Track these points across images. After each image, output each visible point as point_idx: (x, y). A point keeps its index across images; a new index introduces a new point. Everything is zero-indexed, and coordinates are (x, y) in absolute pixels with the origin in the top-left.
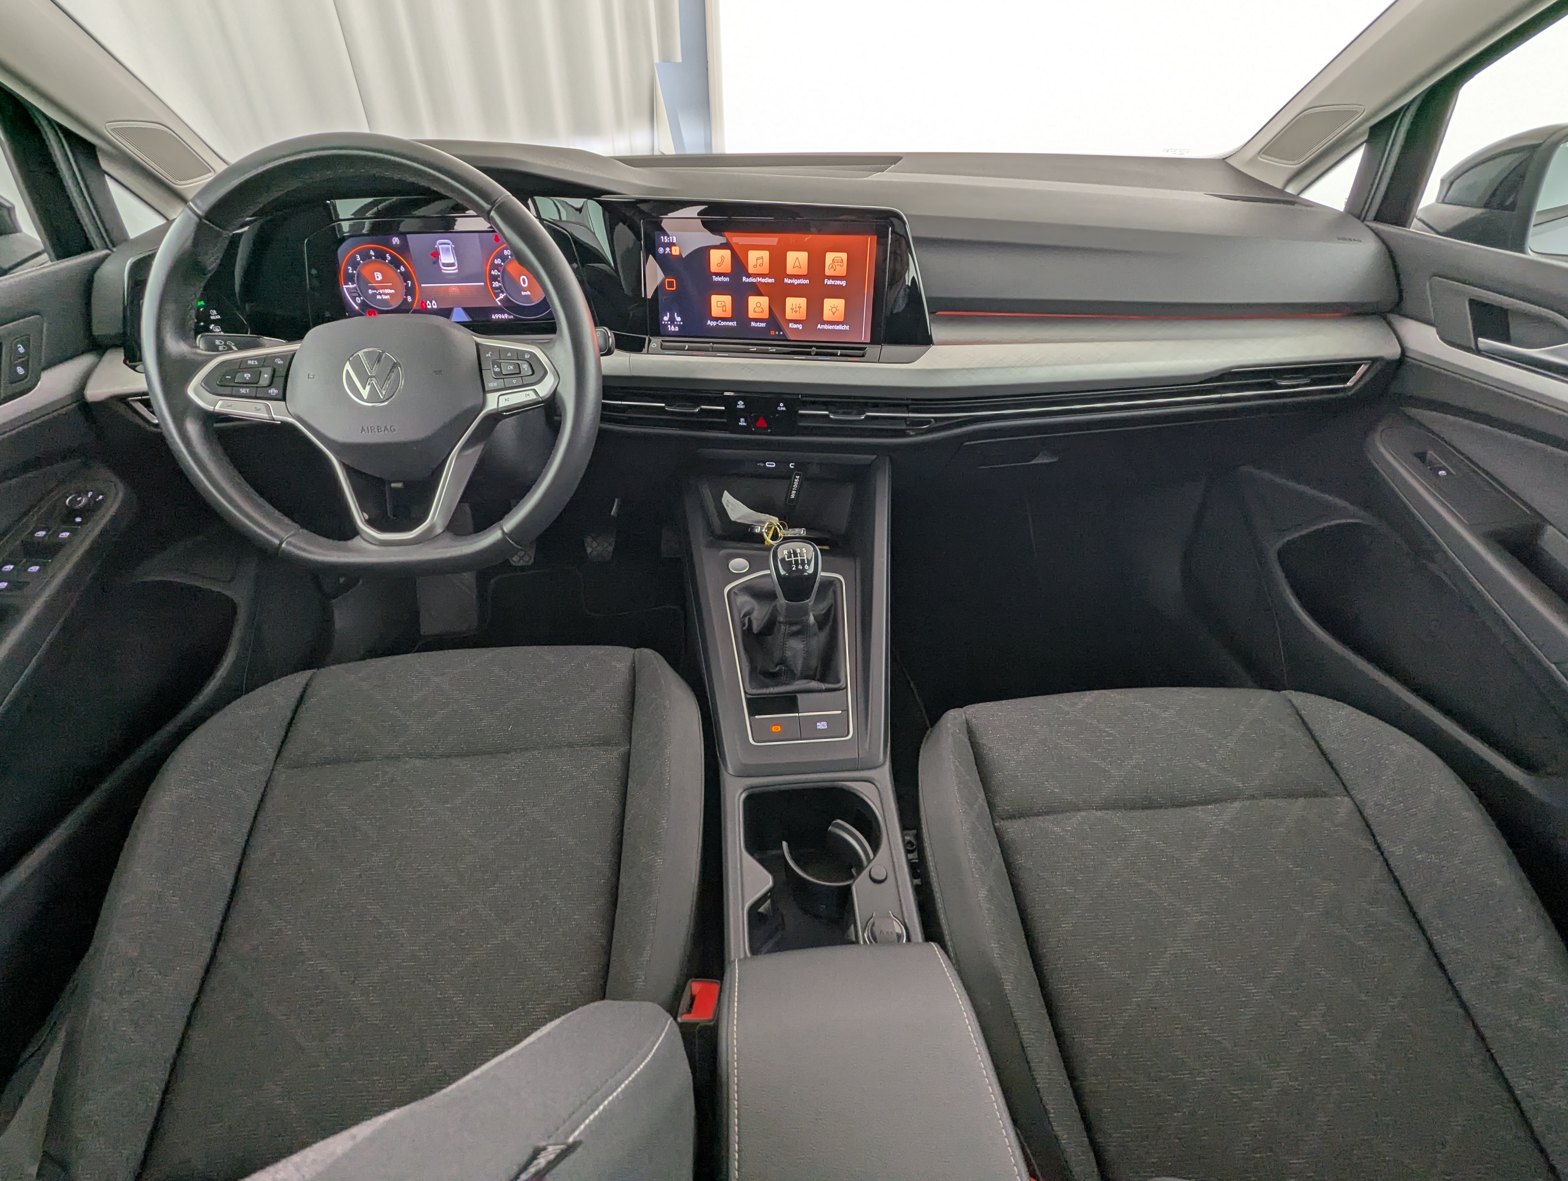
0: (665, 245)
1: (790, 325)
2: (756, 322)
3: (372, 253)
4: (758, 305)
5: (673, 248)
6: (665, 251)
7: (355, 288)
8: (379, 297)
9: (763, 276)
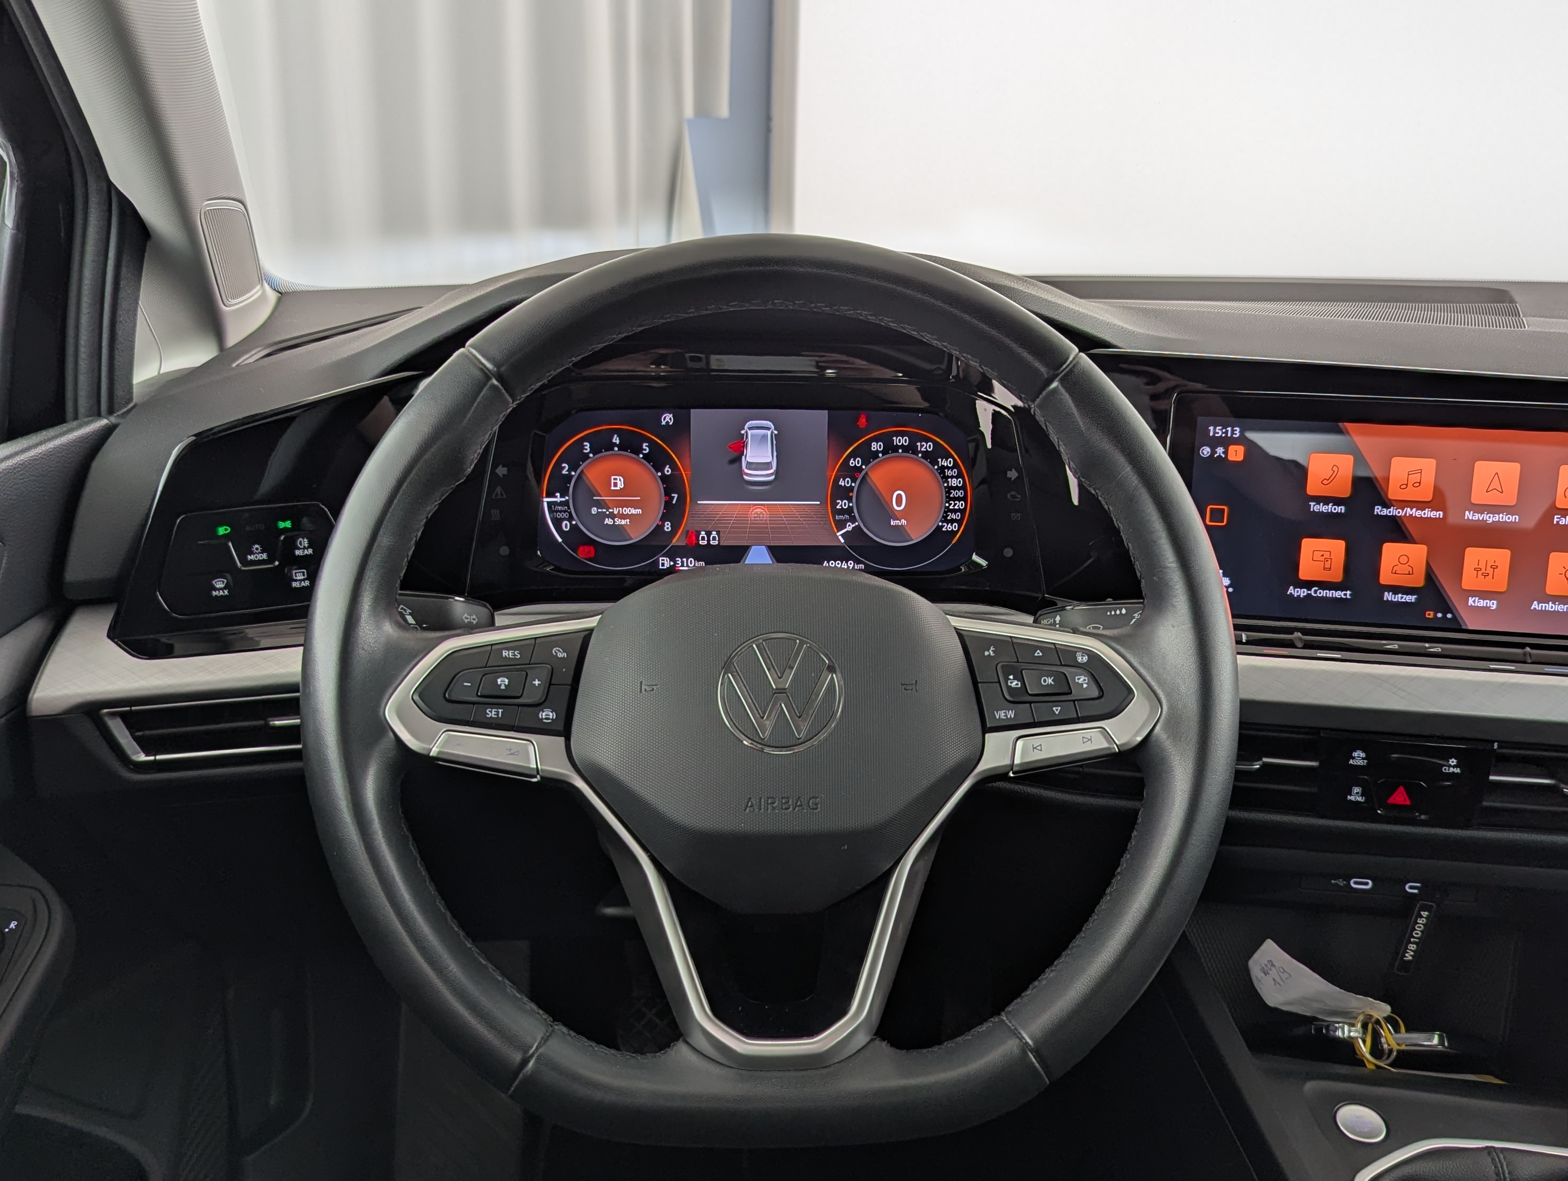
0: (1214, 443)
1: (1471, 601)
2: (1395, 593)
3: (616, 440)
4: (1404, 560)
5: (1232, 448)
6: (1213, 452)
7: (566, 503)
8: (609, 521)
9: (1420, 505)
